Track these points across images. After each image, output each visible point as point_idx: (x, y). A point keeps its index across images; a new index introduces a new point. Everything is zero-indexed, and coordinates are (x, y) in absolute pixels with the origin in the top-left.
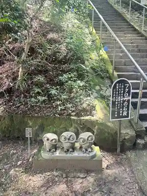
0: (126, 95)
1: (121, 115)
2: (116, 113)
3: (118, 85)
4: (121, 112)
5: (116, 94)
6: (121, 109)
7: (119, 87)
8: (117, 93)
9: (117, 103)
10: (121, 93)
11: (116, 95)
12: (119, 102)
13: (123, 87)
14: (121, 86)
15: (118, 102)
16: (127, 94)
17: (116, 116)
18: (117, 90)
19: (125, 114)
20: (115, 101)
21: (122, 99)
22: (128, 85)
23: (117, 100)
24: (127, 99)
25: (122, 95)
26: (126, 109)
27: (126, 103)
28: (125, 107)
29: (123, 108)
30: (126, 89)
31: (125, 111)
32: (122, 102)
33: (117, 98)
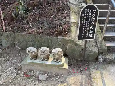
0: (93, 20)
1: (87, 36)
2: (83, 35)
4: (87, 34)
8: (85, 18)
9: (84, 26)
10: (88, 18)
11: (83, 20)
12: (86, 26)
14: (89, 11)
16: (94, 19)
17: (83, 37)
18: (85, 15)
19: (91, 35)
20: (83, 24)
21: (89, 24)
22: (96, 10)
23: (84, 24)
24: (94, 23)
25: (89, 19)
26: (92, 32)
27: (92, 26)
28: (91, 30)
29: (89, 31)
30: (94, 14)
31: (91, 33)
32: (88, 26)
33: (84, 22)
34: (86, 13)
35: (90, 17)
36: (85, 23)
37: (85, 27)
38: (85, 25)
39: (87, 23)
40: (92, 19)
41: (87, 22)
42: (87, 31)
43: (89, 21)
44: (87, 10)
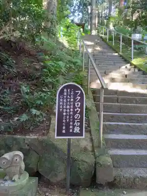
0: (78, 105)
1: (71, 131)
2: (64, 128)
3: (65, 90)
5: (63, 102)
6: (71, 123)
7: (67, 94)
8: (65, 101)
9: (64, 114)
10: (70, 101)
12: (68, 114)
14: (71, 92)
16: (79, 103)
17: (64, 131)
18: (65, 97)
19: (77, 130)
20: (62, 111)
21: (72, 110)
22: (80, 92)
23: (65, 110)
24: (79, 110)
25: (72, 103)
26: (79, 123)
27: (77, 115)
28: (76, 121)
29: (74, 122)
30: (78, 97)
31: (78, 126)
32: (71, 113)
33: (65, 107)
34: (65, 94)
35: (72, 100)
36: (67, 109)
37: (66, 115)
38: (66, 112)
39: (70, 109)
40: (76, 104)
41: (68, 107)
42: (70, 121)
43: (72, 107)
44: (67, 91)
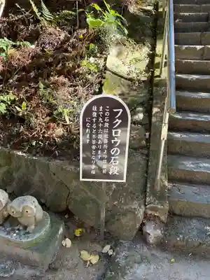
0: (116, 133)
1: (104, 171)
2: (93, 167)
3: (95, 108)
4: (105, 167)
7: (98, 115)
8: (94, 126)
9: (94, 147)
10: (103, 128)
11: (91, 131)
12: (100, 147)
13: (107, 114)
14: (104, 111)
15: (97, 145)
16: (120, 131)
17: (93, 172)
18: (94, 120)
19: (114, 171)
20: (91, 142)
21: (106, 141)
22: (121, 110)
23: (94, 142)
24: (119, 141)
25: (106, 131)
26: (118, 162)
27: (116, 149)
28: (113, 158)
29: (109, 160)
30: (117, 120)
31: (115, 166)
32: (106, 146)
33: (94, 136)
34: (95, 114)
35: (107, 125)
36: (97, 139)
37: (97, 150)
39: (102, 140)
40: (114, 131)
41: (100, 136)
43: (106, 136)
44: (98, 108)
